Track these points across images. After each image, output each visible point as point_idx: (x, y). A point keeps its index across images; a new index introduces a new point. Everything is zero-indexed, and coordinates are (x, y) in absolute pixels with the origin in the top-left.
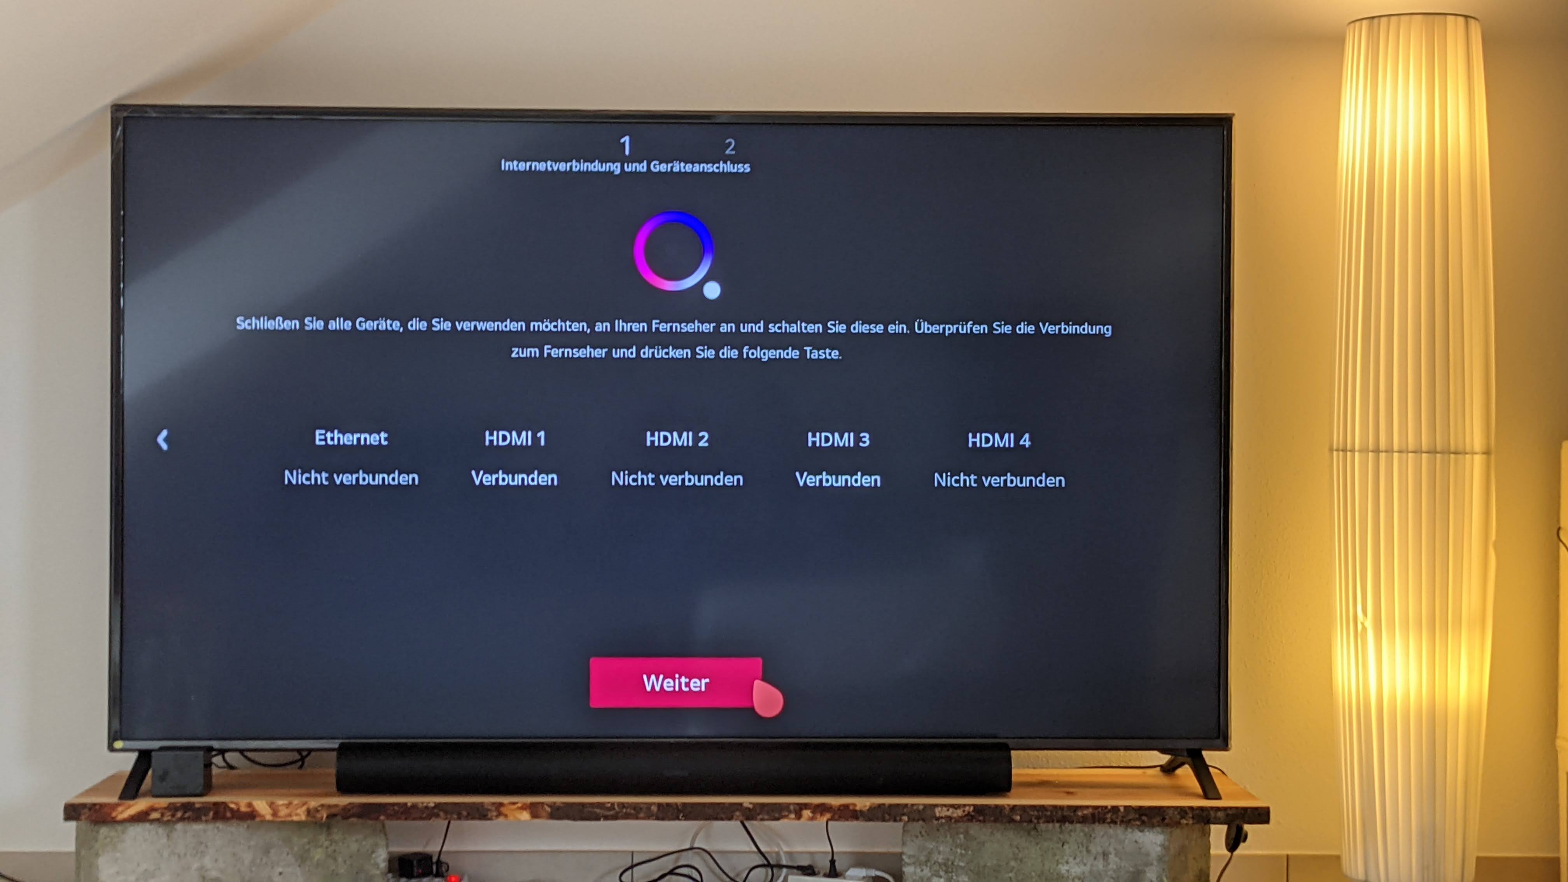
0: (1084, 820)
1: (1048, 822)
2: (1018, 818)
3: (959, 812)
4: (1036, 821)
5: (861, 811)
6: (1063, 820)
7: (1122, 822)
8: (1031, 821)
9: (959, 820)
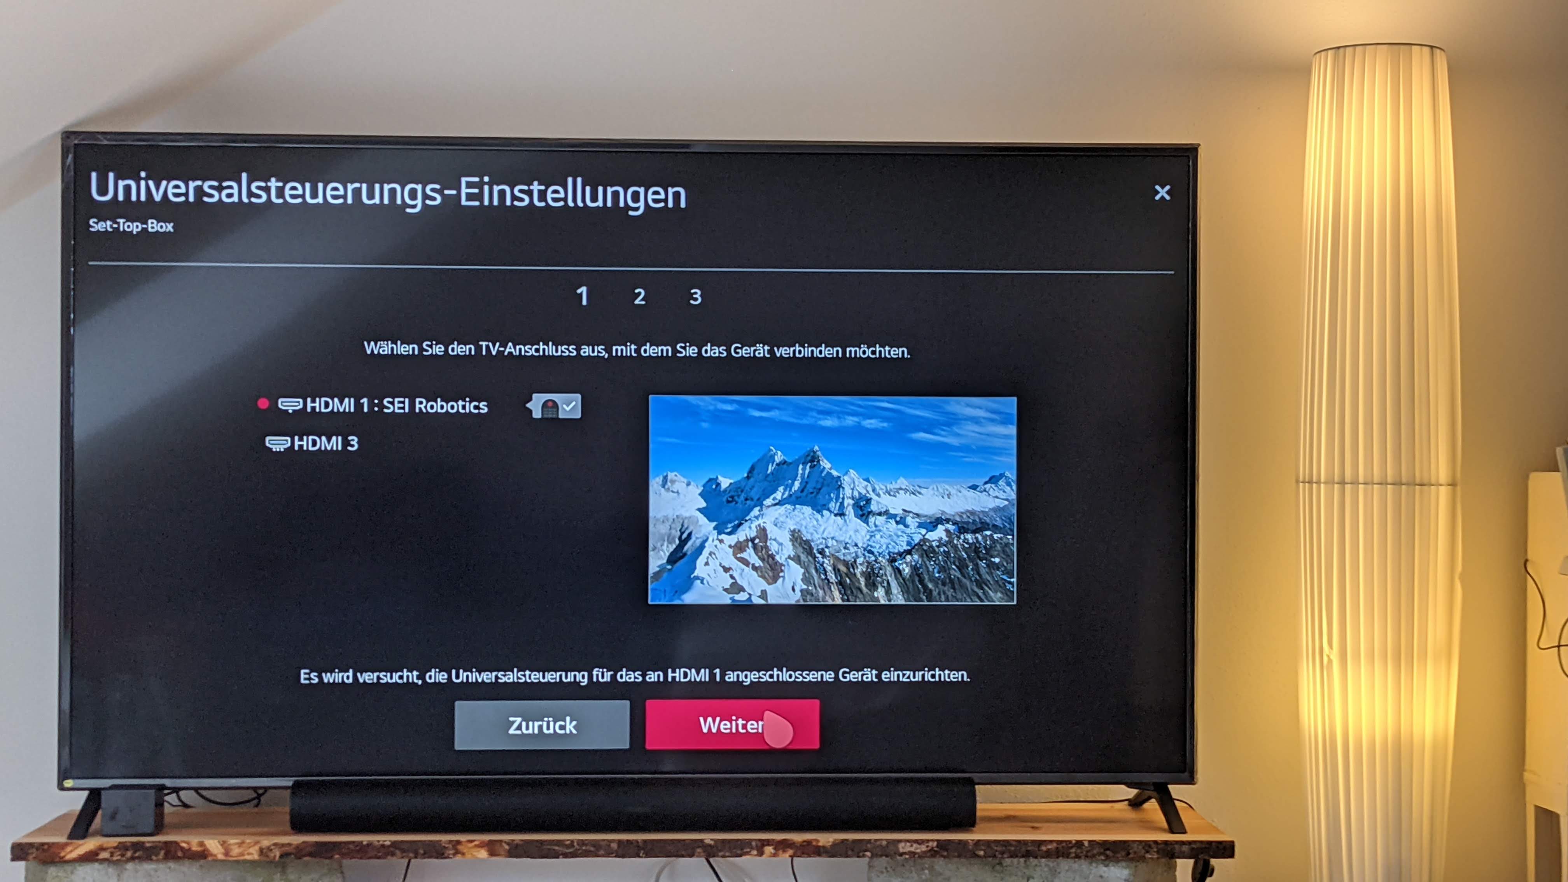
0: (1048, 855)
1: (1011, 857)
2: (982, 853)
3: (923, 848)
4: (1000, 856)
5: (824, 847)
6: (1027, 855)
7: (1087, 856)
8: (994, 856)
9: (922, 856)
